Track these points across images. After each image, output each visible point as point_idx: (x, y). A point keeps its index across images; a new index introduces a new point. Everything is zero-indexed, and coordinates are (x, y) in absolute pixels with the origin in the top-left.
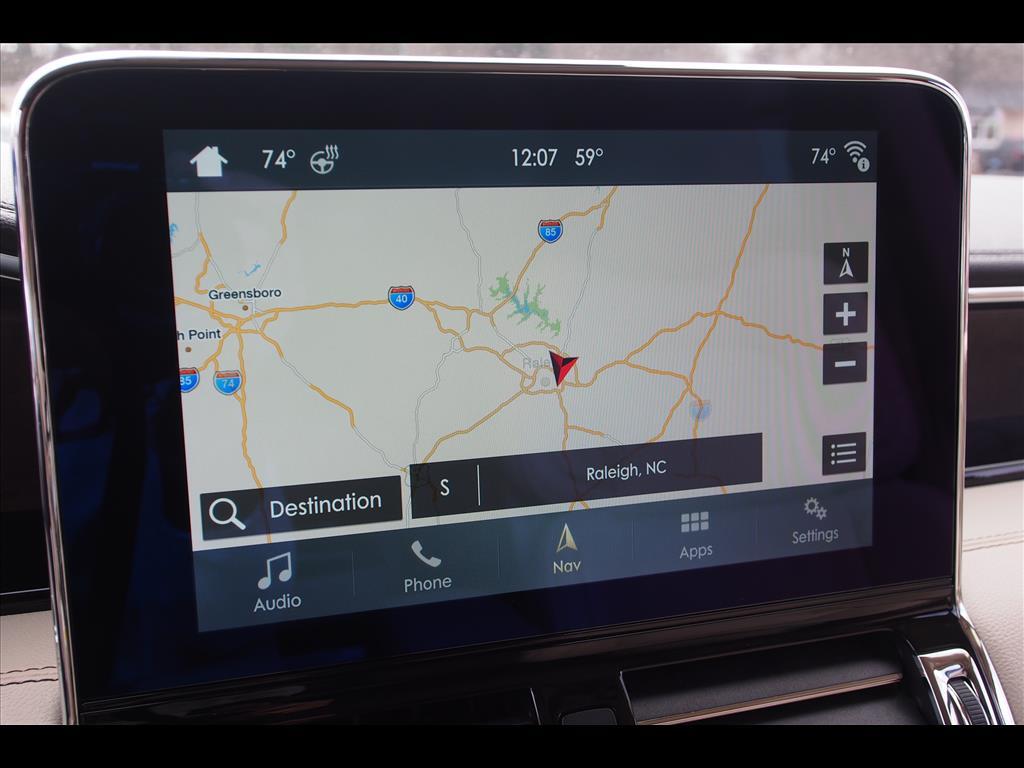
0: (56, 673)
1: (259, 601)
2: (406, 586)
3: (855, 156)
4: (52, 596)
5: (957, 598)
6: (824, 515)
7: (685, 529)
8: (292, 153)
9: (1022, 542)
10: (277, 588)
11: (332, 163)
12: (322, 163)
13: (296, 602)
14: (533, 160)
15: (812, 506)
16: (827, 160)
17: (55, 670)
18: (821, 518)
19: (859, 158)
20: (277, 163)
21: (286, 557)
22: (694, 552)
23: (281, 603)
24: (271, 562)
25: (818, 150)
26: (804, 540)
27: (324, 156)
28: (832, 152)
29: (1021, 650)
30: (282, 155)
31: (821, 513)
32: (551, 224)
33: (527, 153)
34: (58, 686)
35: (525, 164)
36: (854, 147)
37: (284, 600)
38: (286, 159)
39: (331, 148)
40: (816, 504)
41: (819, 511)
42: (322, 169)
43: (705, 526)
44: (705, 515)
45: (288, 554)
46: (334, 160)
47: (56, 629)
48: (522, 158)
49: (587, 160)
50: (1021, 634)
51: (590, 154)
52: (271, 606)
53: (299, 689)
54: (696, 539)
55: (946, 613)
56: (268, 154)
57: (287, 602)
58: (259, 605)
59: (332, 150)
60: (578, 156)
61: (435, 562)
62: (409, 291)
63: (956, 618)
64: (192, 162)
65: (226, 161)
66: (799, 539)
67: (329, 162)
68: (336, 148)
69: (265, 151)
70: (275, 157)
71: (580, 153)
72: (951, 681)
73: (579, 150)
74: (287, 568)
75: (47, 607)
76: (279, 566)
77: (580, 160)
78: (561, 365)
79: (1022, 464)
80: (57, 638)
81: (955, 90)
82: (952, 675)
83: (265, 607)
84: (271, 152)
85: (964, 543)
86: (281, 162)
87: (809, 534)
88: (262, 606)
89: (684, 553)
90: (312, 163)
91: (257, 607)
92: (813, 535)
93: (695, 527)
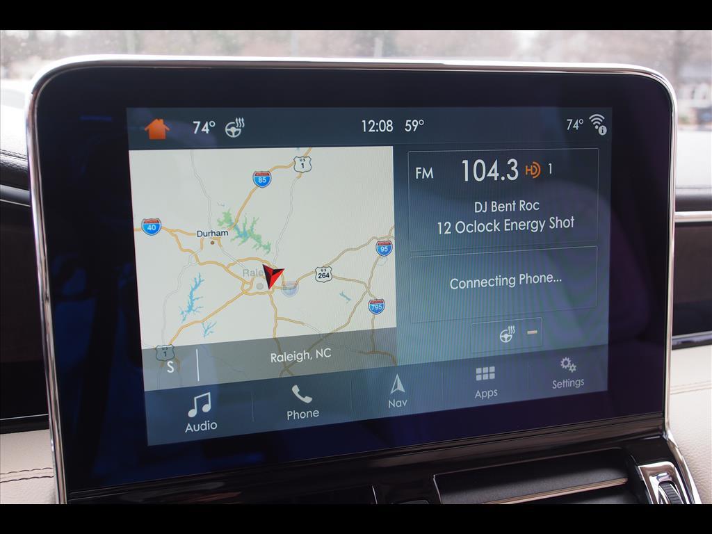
0: (52, 472)
1: (189, 425)
2: (289, 415)
3: (597, 124)
4: (50, 419)
5: (666, 426)
6: (575, 370)
7: (479, 378)
8: (213, 124)
9: (710, 388)
10: (201, 417)
11: (240, 130)
12: (233, 130)
13: (214, 426)
14: (376, 127)
15: (566, 363)
16: (577, 127)
17: (52, 470)
18: (572, 371)
19: (599, 126)
20: (203, 130)
21: (207, 396)
22: (485, 394)
23: (204, 427)
24: (197, 399)
25: (571, 120)
26: (560, 387)
27: (235, 125)
28: (581, 121)
29: (710, 463)
30: (207, 124)
31: (573, 368)
32: (262, 174)
33: (372, 123)
34: (54, 480)
35: (370, 130)
36: (596, 118)
37: (206, 425)
38: (209, 127)
39: (240, 120)
40: (569, 361)
41: (571, 367)
42: (233, 134)
43: (492, 376)
44: (492, 369)
45: (209, 394)
46: (241, 128)
47: (52, 442)
48: (368, 127)
49: (413, 128)
50: (710, 452)
51: (415, 123)
52: (197, 429)
53: (220, 484)
54: (486, 385)
55: (659, 437)
56: (197, 124)
57: (208, 426)
58: (189, 428)
59: (240, 121)
60: (407, 125)
61: (308, 400)
62: (157, 222)
63: (666, 440)
64: (146, 129)
65: (168, 129)
66: (557, 385)
67: (237, 130)
68: (243, 120)
69: (194, 122)
70: (202, 126)
71: (409, 123)
72: (661, 484)
73: (407, 121)
74: (208, 403)
75: (47, 427)
76: (203, 402)
77: (408, 128)
78: (271, 275)
79: (710, 334)
80: (53, 448)
81: (665, 79)
82: (661, 480)
83: (193, 428)
84: (199, 123)
85: (671, 389)
86: (206, 129)
87: (564, 382)
88: (191, 429)
89: (478, 394)
90: (227, 130)
91: (187, 429)
92: (567, 383)
93: (486, 377)
